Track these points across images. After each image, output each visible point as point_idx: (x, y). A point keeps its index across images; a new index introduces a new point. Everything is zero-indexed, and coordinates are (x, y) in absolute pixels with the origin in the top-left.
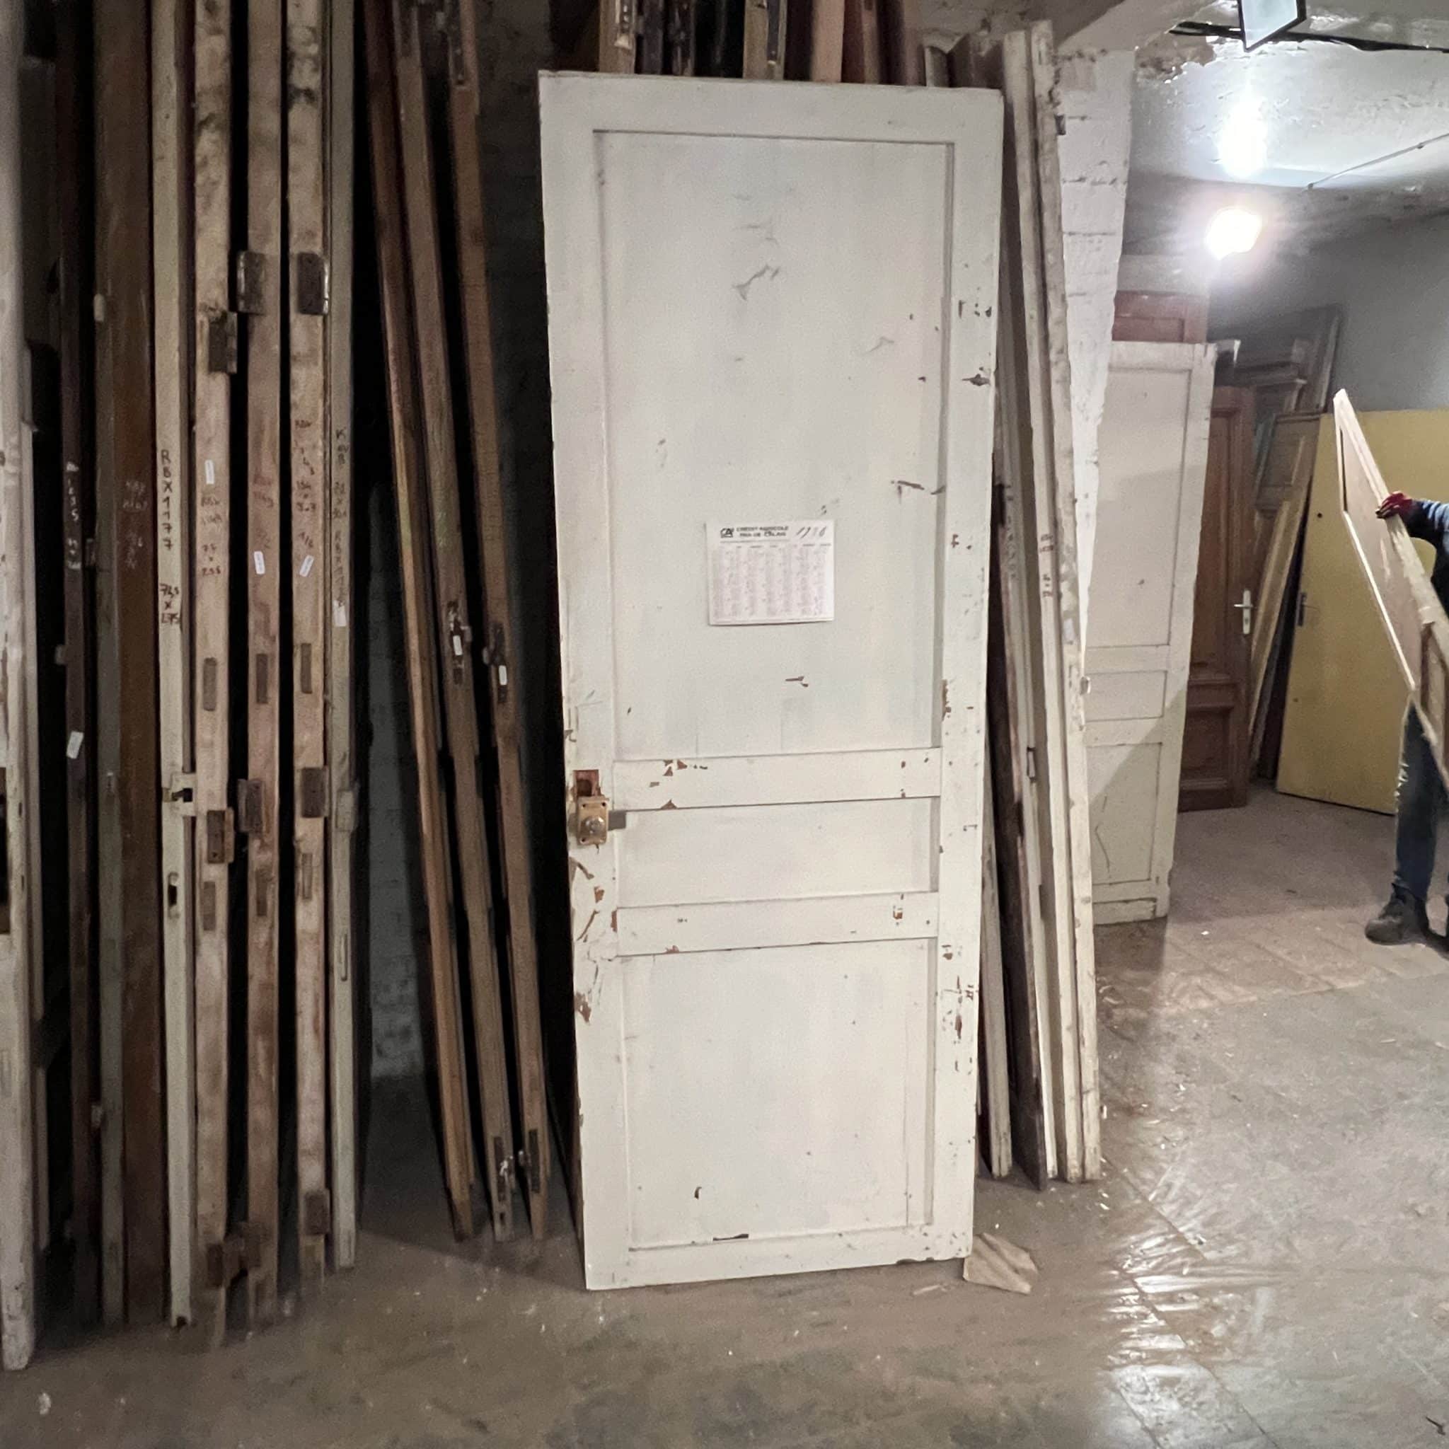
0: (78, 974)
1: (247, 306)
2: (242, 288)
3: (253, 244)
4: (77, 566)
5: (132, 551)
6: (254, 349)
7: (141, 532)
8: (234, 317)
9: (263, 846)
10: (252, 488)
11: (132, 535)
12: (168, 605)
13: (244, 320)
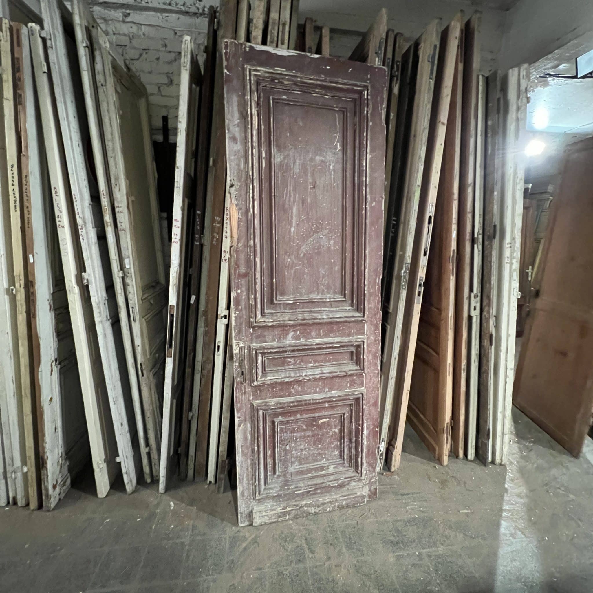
0: (188, 370)
4: (198, 243)
5: (215, 239)
7: (218, 233)
11: (215, 234)
12: (224, 257)
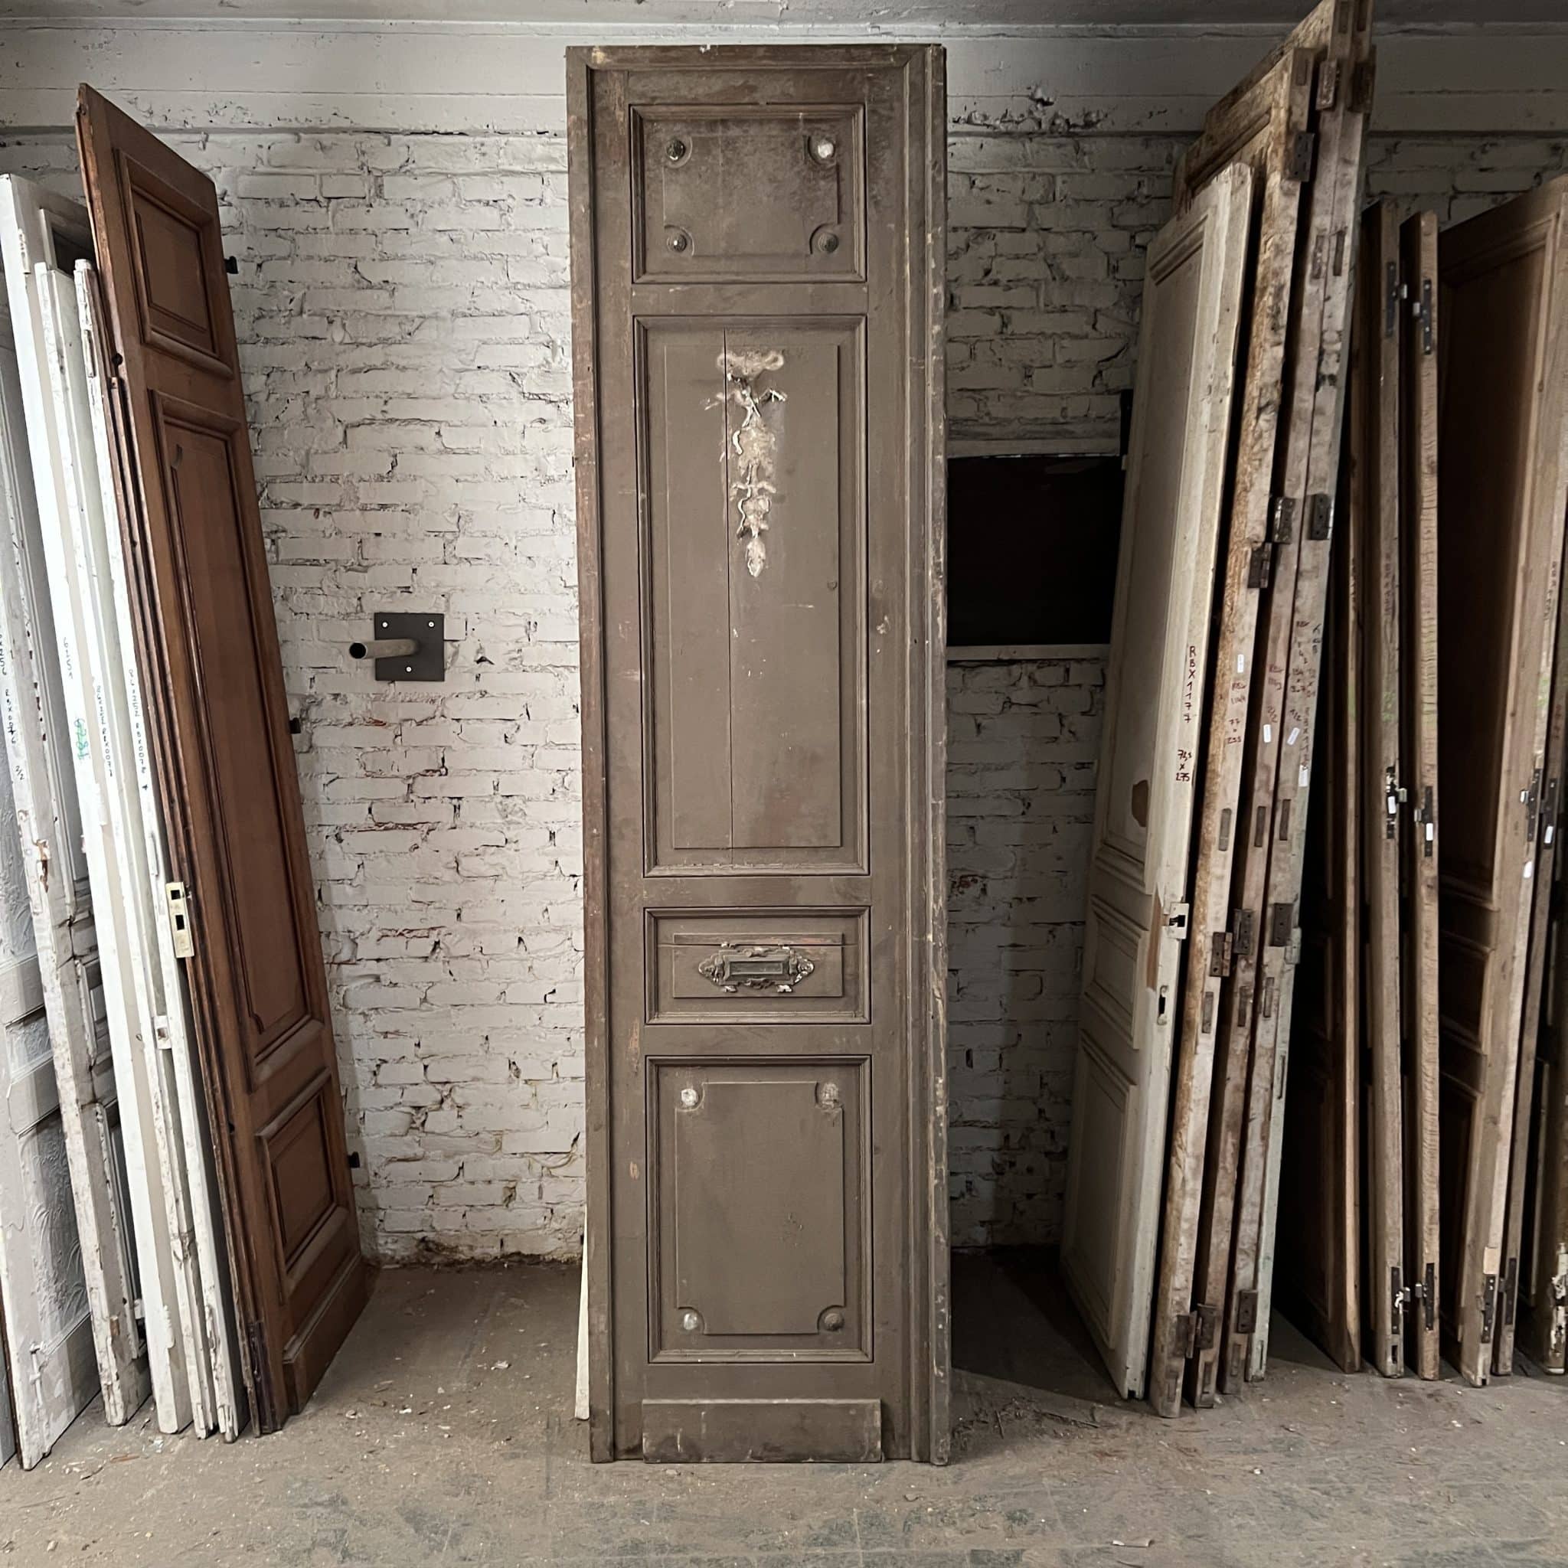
1: (1281, 537)
2: (1278, 524)
3: (1288, 491)
6: (1280, 569)
8: (1269, 546)
9: (1248, 965)
10: (1268, 675)
12: (1183, 767)
13: (1276, 548)
